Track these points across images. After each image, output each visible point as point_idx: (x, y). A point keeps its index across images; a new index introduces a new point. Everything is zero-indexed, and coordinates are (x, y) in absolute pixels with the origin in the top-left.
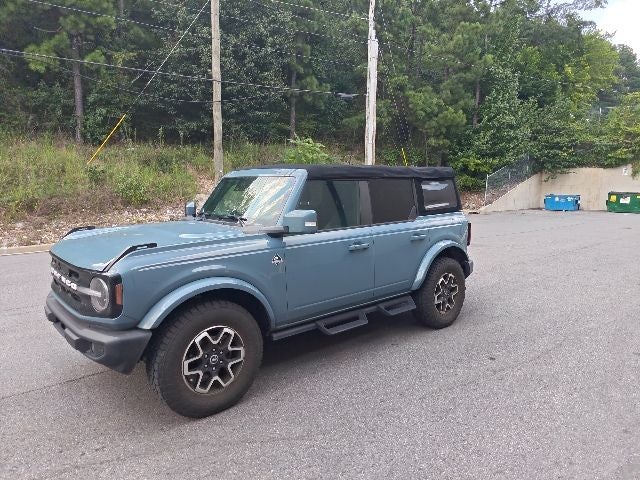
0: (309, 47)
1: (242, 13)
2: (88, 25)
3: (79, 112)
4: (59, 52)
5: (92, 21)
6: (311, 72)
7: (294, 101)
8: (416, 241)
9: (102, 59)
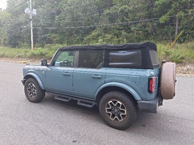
3: (176, 33)
8: (96, 78)
9: (183, 14)
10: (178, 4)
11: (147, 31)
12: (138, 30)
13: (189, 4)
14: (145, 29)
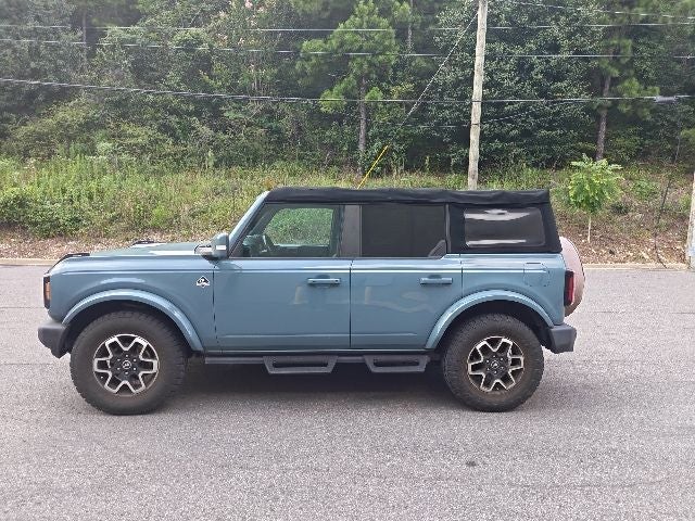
0: (630, 42)
1: (532, 19)
2: (371, 64)
3: (361, 147)
4: (347, 94)
5: (375, 60)
6: (632, 72)
7: (604, 113)
8: (435, 284)
9: (379, 96)
10: (365, 66)
11: (278, 131)
12: (249, 124)
13: (391, 71)
14: (274, 125)
